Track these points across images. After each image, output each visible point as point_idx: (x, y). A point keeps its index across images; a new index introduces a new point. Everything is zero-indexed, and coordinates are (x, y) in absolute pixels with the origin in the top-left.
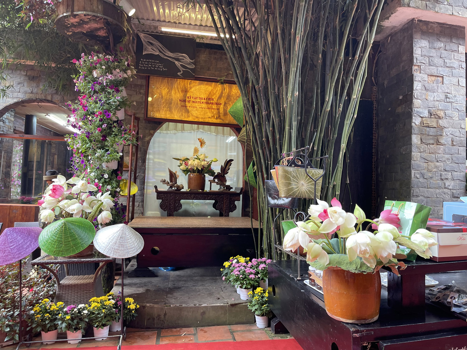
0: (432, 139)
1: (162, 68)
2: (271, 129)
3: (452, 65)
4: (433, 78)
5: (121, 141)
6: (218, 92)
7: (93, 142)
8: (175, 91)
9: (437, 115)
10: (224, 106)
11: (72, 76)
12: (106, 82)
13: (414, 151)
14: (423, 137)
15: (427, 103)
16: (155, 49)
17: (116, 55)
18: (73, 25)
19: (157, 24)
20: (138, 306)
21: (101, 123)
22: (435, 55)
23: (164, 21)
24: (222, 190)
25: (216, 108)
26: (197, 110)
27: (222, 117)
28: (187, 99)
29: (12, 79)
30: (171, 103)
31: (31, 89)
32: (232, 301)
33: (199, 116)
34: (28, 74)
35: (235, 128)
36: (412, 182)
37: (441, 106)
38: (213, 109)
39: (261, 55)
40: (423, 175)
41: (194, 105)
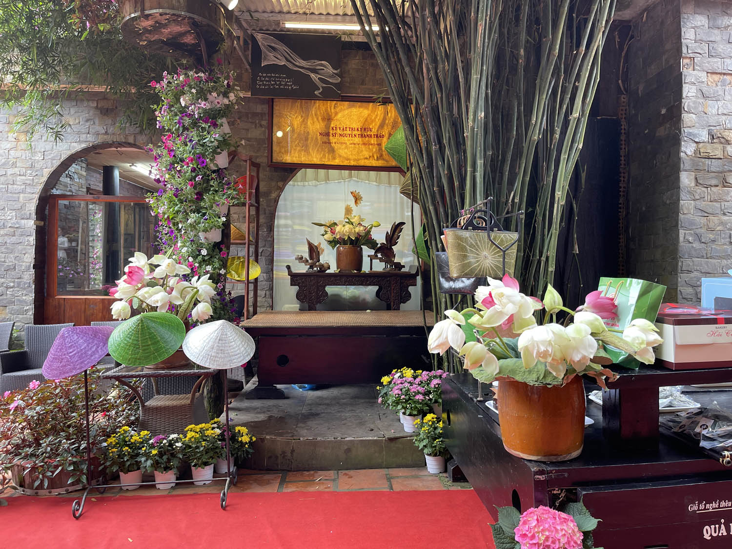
0: (716, 178)
1: (291, 85)
2: (446, 172)
4: (716, 77)
5: (223, 200)
6: (378, 118)
7: (184, 203)
8: (313, 119)
9: (723, 138)
10: (389, 138)
11: (152, 106)
12: (199, 113)
13: (684, 198)
14: (699, 175)
15: (706, 119)
16: (279, 57)
17: (211, 71)
18: (146, 30)
19: (278, 17)
20: (254, 439)
21: (194, 174)
22: (718, 38)
23: (289, 12)
24: (388, 269)
25: (376, 143)
26: (346, 148)
27: (385, 156)
28: (331, 132)
29: (77, 114)
30: (307, 139)
31: (105, 127)
32: (391, 433)
33: (350, 157)
34: (99, 106)
36: (680, 249)
38: (372, 144)
39: (425, 58)
40: (699, 238)
41: (343, 139)
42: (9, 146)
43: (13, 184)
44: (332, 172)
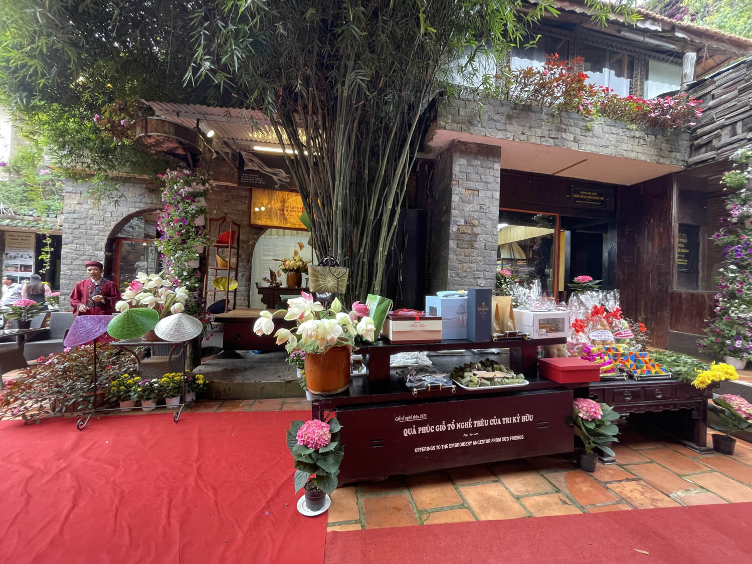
0: (467, 244)
1: (260, 181)
3: (487, 180)
4: (470, 192)
7: (175, 245)
8: (275, 201)
9: (472, 223)
11: (160, 188)
12: (185, 194)
13: (451, 254)
14: (459, 242)
15: (464, 213)
16: (255, 165)
17: (194, 170)
18: (152, 145)
19: (249, 143)
20: (207, 382)
21: (181, 228)
22: (472, 171)
26: (293, 218)
28: (285, 209)
30: (271, 212)
31: (151, 200)
32: (289, 378)
33: (296, 223)
37: (475, 215)
40: (457, 274)
41: (291, 213)
42: (88, 207)
43: (91, 230)
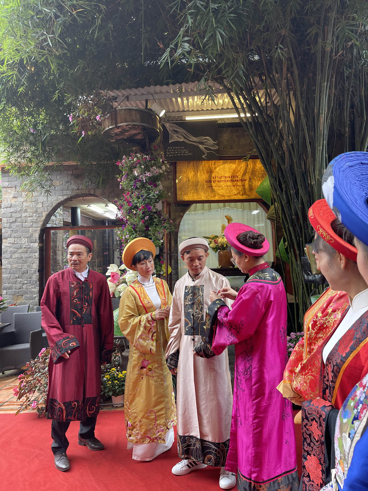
1: (187, 153)
2: (300, 206)
6: (242, 169)
7: (138, 232)
8: (201, 173)
10: (249, 181)
11: (116, 176)
12: (146, 179)
16: (180, 136)
19: (182, 114)
21: (143, 215)
23: (188, 111)
25: (241, 184)
26: (222, 189)
27: (248, 193)
28: (212, 180)
29: (61, 179)
30: (197, 185)
31: (77, 186)
33: (225, 194)
34: (74, 174)
35: (261, 202)
38: (238, 186)
39: (285, 138)
41: (220, 184)
42: (22, 200)
43: (26, 222)
44: (212, 204)
